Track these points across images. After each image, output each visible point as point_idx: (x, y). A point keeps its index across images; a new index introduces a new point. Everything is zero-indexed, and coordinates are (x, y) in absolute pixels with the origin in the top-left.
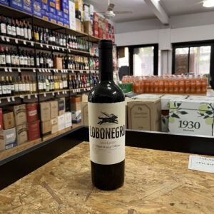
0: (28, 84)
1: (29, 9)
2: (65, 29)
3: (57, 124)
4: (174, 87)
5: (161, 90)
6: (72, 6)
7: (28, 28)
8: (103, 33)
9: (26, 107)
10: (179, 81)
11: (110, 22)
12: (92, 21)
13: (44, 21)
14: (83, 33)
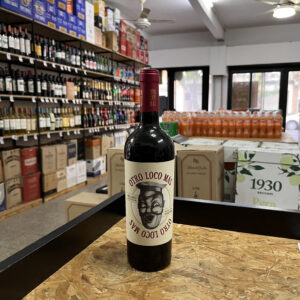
0: (24, 120)
1: (28, 11)
2: (80, 41)
3: (65, 177)
4: (235, 129)
5: (218, 133)
6: (90, 9)
7: (26, 38)
8: (133, 49)
9: (21, 152)
10: (243, 121)
11: (142, 33)
12: (117, 31)
13: (49, 29)
14: (104, 47)
